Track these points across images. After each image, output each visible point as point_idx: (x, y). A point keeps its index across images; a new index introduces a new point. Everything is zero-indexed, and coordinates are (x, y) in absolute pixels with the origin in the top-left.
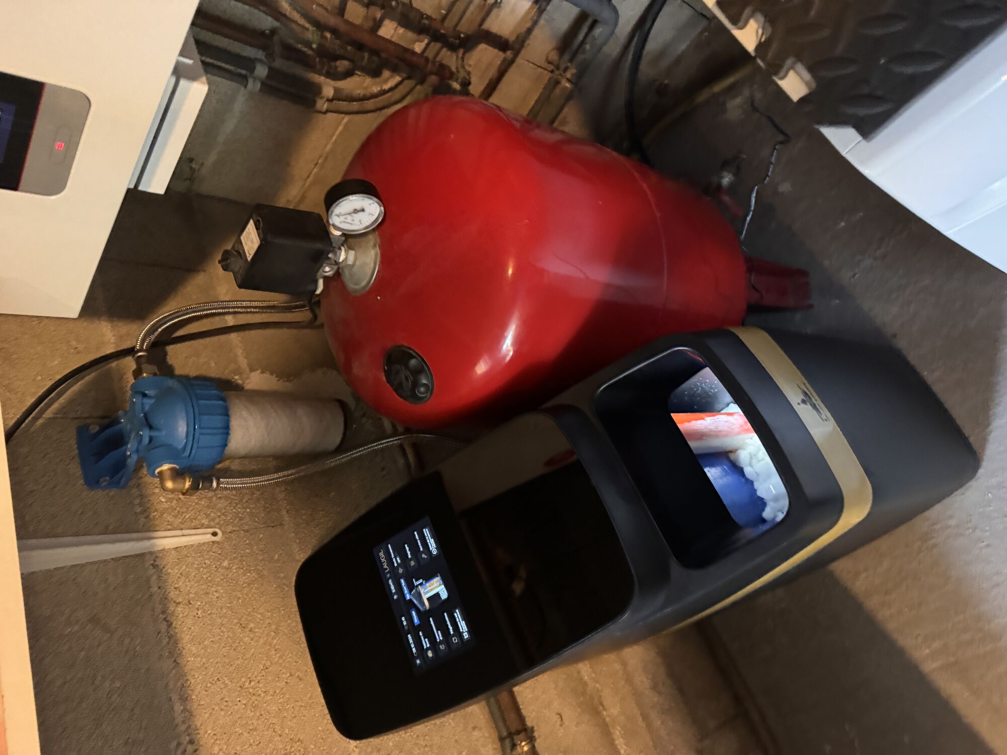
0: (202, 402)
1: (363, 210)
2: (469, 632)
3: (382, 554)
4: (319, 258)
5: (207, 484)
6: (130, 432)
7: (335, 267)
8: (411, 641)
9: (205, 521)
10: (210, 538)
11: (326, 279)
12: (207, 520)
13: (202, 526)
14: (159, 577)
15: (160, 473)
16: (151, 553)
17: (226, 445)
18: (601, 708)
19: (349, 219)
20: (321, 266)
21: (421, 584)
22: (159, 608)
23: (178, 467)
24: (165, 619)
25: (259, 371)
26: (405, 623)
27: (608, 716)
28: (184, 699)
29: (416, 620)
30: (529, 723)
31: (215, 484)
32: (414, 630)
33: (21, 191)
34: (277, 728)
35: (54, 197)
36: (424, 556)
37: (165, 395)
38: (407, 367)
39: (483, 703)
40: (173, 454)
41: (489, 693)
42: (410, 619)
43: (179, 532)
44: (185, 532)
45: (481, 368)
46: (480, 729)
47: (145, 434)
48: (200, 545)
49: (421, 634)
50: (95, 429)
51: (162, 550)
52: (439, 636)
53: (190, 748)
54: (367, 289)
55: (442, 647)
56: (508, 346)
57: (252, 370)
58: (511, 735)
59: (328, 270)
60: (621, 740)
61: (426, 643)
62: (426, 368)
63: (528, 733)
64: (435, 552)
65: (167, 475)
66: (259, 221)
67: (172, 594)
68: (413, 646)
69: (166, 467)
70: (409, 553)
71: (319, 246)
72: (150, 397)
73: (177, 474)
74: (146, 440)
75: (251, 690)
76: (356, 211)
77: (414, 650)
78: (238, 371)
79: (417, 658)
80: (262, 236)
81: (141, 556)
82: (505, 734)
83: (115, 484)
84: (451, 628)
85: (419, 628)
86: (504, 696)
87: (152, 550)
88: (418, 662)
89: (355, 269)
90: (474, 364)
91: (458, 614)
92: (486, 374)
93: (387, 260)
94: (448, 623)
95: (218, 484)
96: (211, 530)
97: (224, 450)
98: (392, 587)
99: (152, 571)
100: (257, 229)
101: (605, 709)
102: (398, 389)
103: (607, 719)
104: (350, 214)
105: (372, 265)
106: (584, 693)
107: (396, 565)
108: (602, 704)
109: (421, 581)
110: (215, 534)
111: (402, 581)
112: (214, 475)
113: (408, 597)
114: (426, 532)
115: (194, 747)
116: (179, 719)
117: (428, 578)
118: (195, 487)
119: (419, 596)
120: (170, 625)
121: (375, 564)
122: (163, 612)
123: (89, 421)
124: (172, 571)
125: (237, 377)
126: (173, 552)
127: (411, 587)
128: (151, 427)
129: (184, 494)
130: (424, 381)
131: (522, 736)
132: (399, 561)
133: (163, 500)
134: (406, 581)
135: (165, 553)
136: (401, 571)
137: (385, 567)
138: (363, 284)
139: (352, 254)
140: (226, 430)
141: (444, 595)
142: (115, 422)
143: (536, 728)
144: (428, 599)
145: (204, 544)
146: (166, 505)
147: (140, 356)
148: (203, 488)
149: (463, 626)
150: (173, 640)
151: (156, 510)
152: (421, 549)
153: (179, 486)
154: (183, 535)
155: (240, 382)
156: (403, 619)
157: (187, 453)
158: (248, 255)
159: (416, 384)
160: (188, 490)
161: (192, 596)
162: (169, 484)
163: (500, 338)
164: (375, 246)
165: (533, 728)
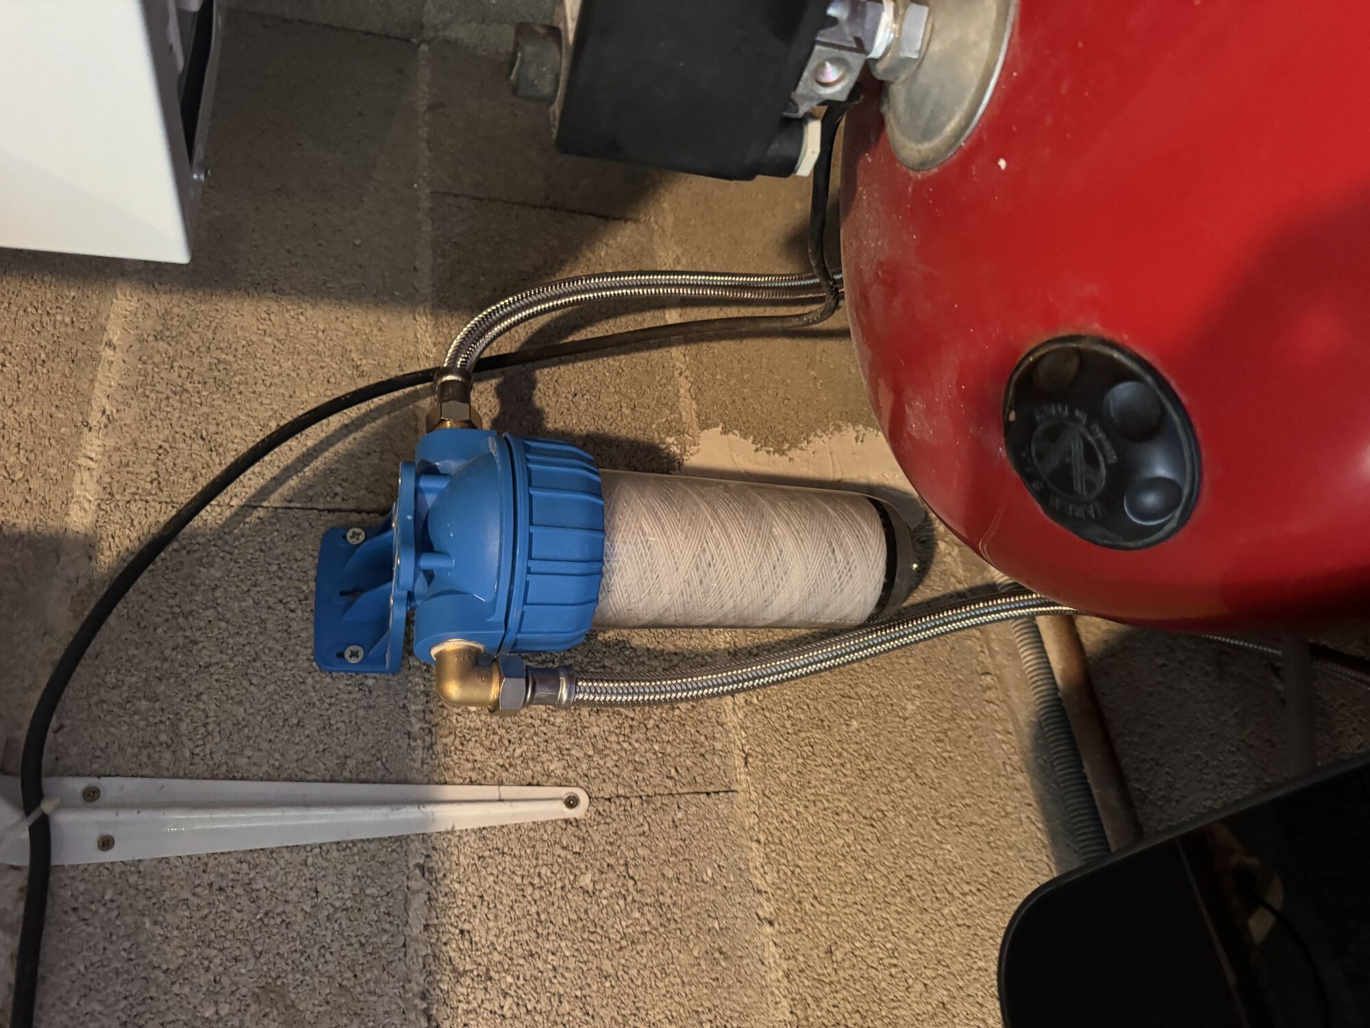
5: (544, 694)
7: (860, 70)
10: (560, 811)
12: (560, 764)
13: (547, 778)
14: (431, 900)
15: (439, 659)
22: (418, 984)
23: (480, 646)
24: (425, 1013)
25: (719, 429)
31: (564, 693)
40: (469, 616)
43: (491, 791)
44: (508, 791)
48: (537, 826)
50: (356, 537)
51: (448, 832)
57: (704, 426)
62: (1176, 418)
65: (452, 664)
67: (452, 951)
69: (453, 645)
73: (476, 665)
74: (408, 579)
78: (674, 428)
81: (402, 841)
83: (376, 663)
87: (428, 831)
96: (564, 792)
99: (418, 882)
110: (571, 802)
124: (462, 888)
125: (670, 440)
126: (471, 839)
130: (1161, 471)
135: (455, 840)
139: (918, 16)
145: (545, 824)
153: (474, 692)
154: (501, 800)
155: (676, 449)
157: (499, 617)
159: (1125, 479)
161: (496, 957)
162: (454, 688)
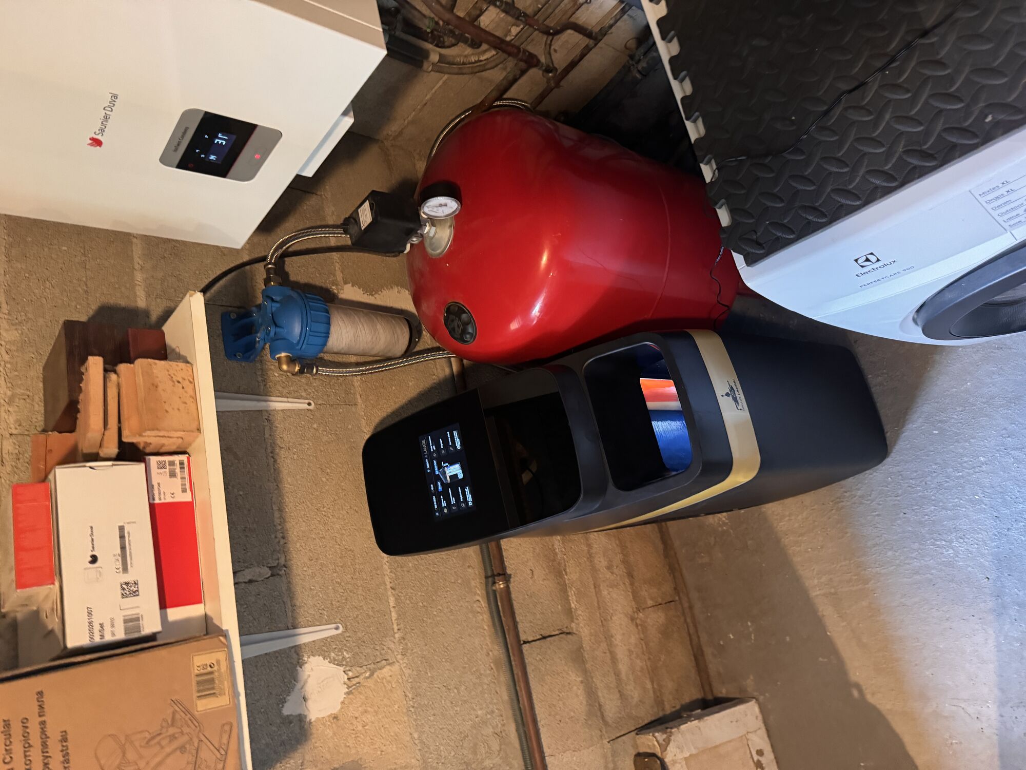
0: (312, 312)
1: (446, 205)
2: (473, 502)
3: (424, 442)
4: (410, 233)
5: (310, 370)
6: (261, 325)
7: (421, 239)
8: (435, 500)
9: (304, 394)
10: (306, 406)
11: (412, 245)
13: (301, 397)
14: (271, 429)
15: (279, 358)
16: (267, 411)
17: (326, 345)
18: (564, 573)
19: (435, 209)
20: (411, 237)
21: (447, 466)
22: (269, 450)
23: (291, 355)
24: (273, 457)
25: (351, 284)
26: (432, 489)
27: (569, 579)
28: (281, 510)
29: (440, 488)
30: (509, 572)
31: (315, 370)
32: (438, 495)
33: (228, 178)
34: (338, 540)
35: (246, 183)
36: (451, 448)
37: (286, 302)
38: (460, 319)
39: (478, 547)
40: (289, 347)
41: (481, 540)
42: (436, 487)
43: (285, 399)
44: (290, 400)
45: (514, 326)
46: (473, 568)
47: (272, 330)
48: (299, 410)
49: (442, 497)
50: (233, 316)
51: (274, 410)
52: (453, 501)
53: (282, 541)
54: (441, 256)
55: (454, 508)
56: (536, 311)
57: (346, 283)
58: (493, 576)
59: (415, 240)
60: (574, 597)
61: (444, 504)
62: (473, 322)
63: (506, 578)
64: (459, 447)
65: (284, 360)
66: (373, 204)
67: (278, 442)
68: (435, 503)
69: (283, 354)
70: (442, 444)
71: (411, 226)
72: (276, 302)
73: (291, 361)
74: (272, 334)
75: (323, 513)
76: (441, 205)
77: (436, 507)
78: (335, 283)
79: (437, 512)
80: (374, 215)
81: (260, 411)
82: (489, 574)
83: (246, 359)
84: (461, 497)
85: (441, 493)
86: (493, 545)
87: (268, 409)
88: (437, 514)
89: (434, 240)
90: (509, 321)
91: (467, 490)
92: (517, 330)
93: (458, 238)
94: (461, 494)
95: (317, 370)
96: (307, 401)
97: (323, 348)
98: (428, 464)
99: (266, 423)
100: (371, 209)
101: (566, 575)
102: (452, 332)
103: (567, 582)
104: (437, 207)
105: (446, 240)
106: (554, 560)
107: (432, 450)
108: (565, 570)
109: (447, 464)
110: (309, 404)
111: (435, 462)
112: (315, 364)
113: (437, 472)
114: (455, 433)
115: (285, 541)
116: (277, 521)
117: (452, 464)
118: (301, 372)
119: (444, 473)
120: (275, 461)
121: (420, 447)
122: (272, 452)
123: (230, 309)
124: (279, 425)
125: (334, 287)
126: (281, 412)
127: (440, 467)
128: (276, 326)
129: (293, 375)
130: (470, 331)
131: (501, 577)
132: (435, 449)
133: (276, 375)
134: (437, 463)
135: (276, 412)
136: (435, 455)
137: (425, 450)
138: (438, 251)
139: (434, 229)
140: (327, 334)
141: (461, 476)
142: (248, 314)
143: (512, 576)
144: (450, 476)
145: (301, 410)
146: (278, 379)
147: (270, 268)
148: (307, 373)
149: (469, 498)
150: (277, 471)
151: (271, 382)
152: (450, 444)
153: (291, 369)
154: (289, 402)
155: (336, 291)
156: (432, 486)
157: (299, 347)
158: (362, 225)
159: (464, 331)
160: (297, 372)
161: (291, 444)
162: (285, 367)
163: (531, 306)
164: (450, 226)
165: (510, 575)
